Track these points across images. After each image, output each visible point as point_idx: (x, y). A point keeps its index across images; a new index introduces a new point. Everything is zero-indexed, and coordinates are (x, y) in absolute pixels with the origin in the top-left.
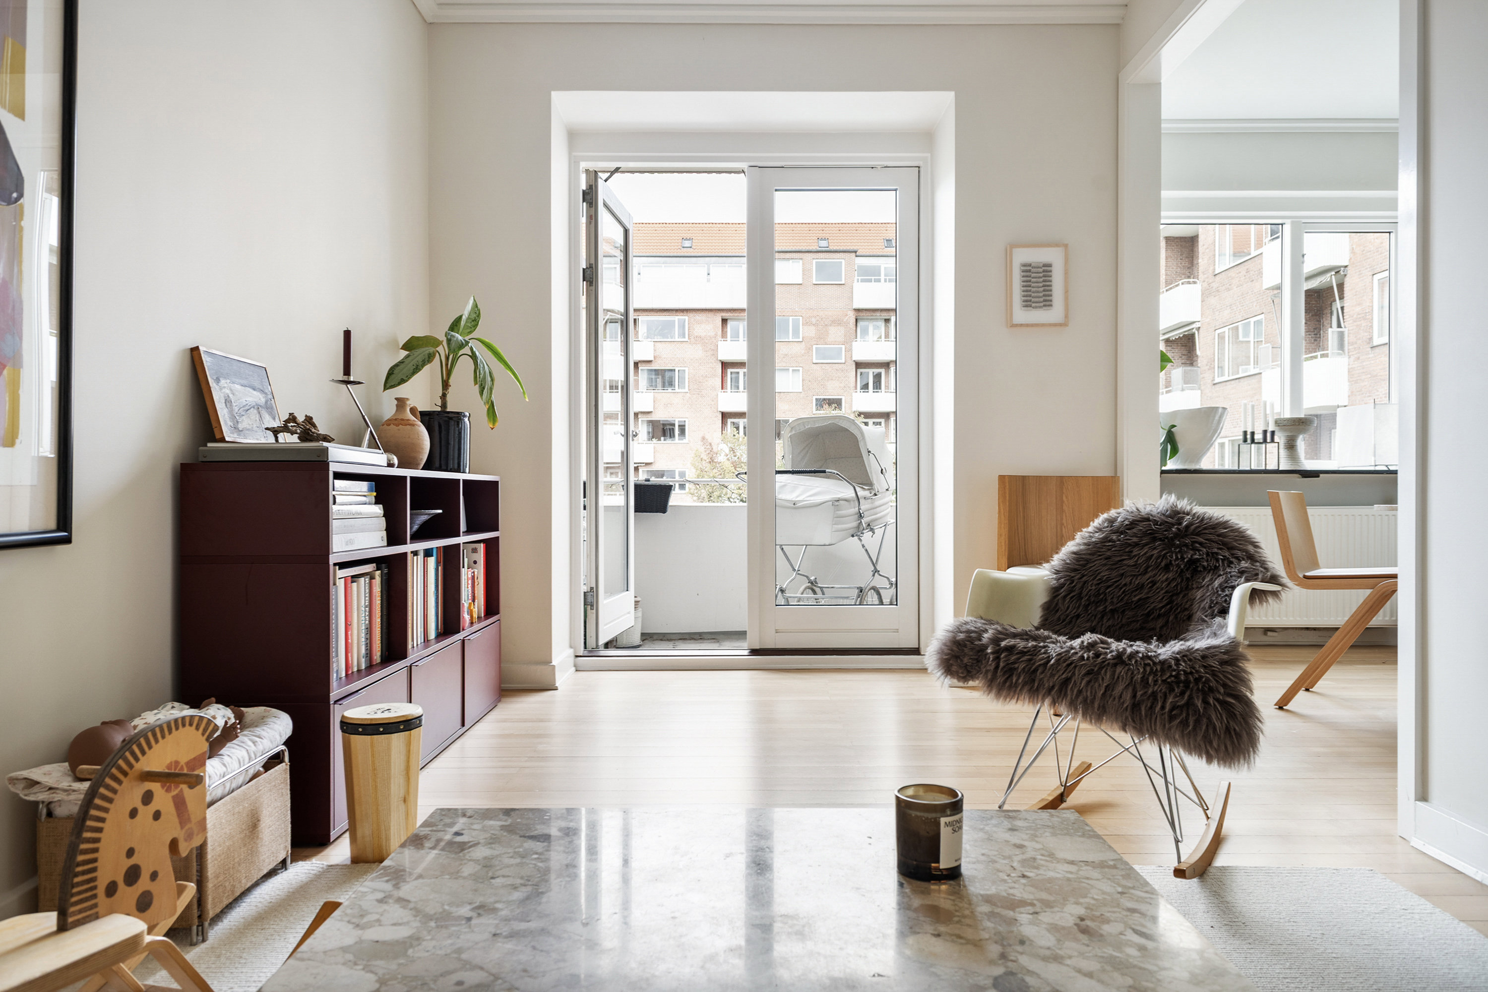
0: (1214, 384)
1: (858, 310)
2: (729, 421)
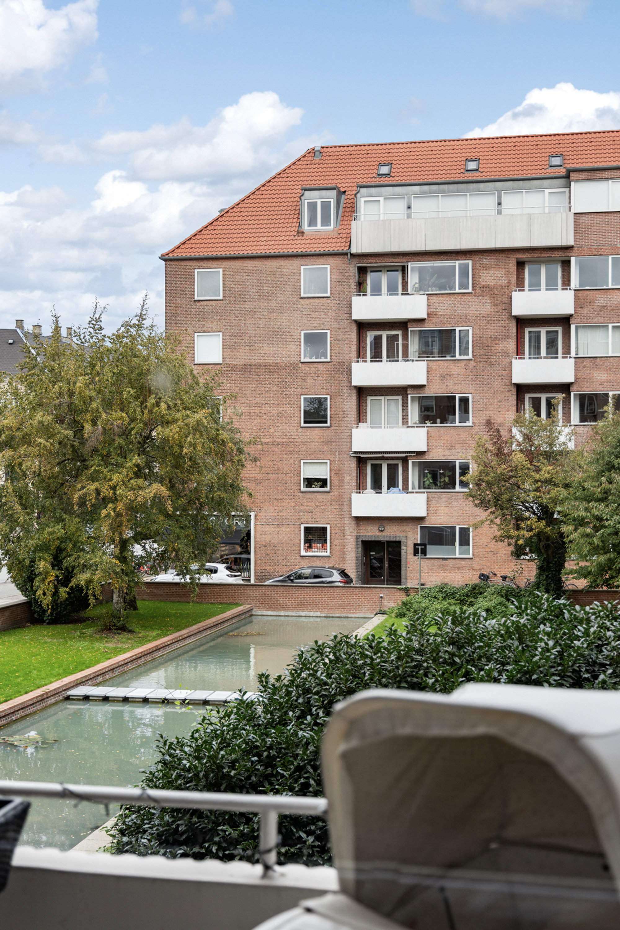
2: (527, 396)
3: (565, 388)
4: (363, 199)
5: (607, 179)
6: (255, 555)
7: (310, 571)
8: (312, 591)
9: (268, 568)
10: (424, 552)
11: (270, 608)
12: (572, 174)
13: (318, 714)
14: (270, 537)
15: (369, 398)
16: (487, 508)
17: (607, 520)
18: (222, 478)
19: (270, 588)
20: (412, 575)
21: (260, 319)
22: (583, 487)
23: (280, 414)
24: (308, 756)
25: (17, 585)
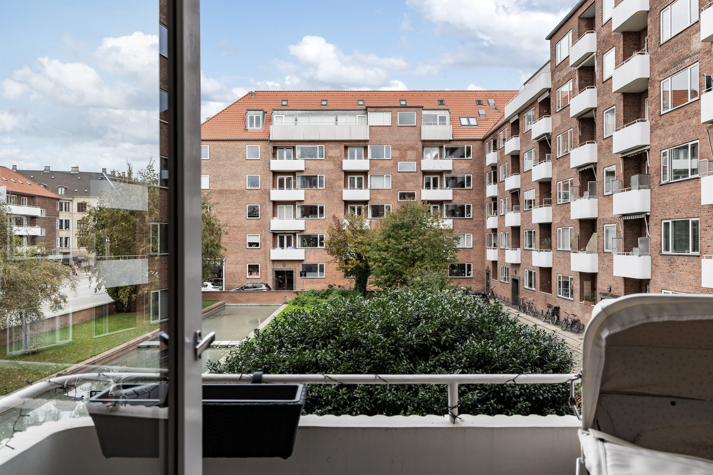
0: (661, 185)
1: (424, 141)
2: (349, 206)
3: (365, 202)
4: (275, 116)
5: (383, 112)
6: (225, 278)
7: (251, 285)
8: (253, 294)
9: (231, 284)
10: (305, 275)
11: (234, 302)
12: (368, 109)
13: (288, 347)
14: (232, 270)
15: (278, 206)
16: (333, 255)
17: (388, 259)
18: (212, 241)
19: (234, 293)
20: (298, 286)
21: (227, 169)
22: (378, 245)
23: (237, 213)
24: (285, 367)
25: (109, 294)
